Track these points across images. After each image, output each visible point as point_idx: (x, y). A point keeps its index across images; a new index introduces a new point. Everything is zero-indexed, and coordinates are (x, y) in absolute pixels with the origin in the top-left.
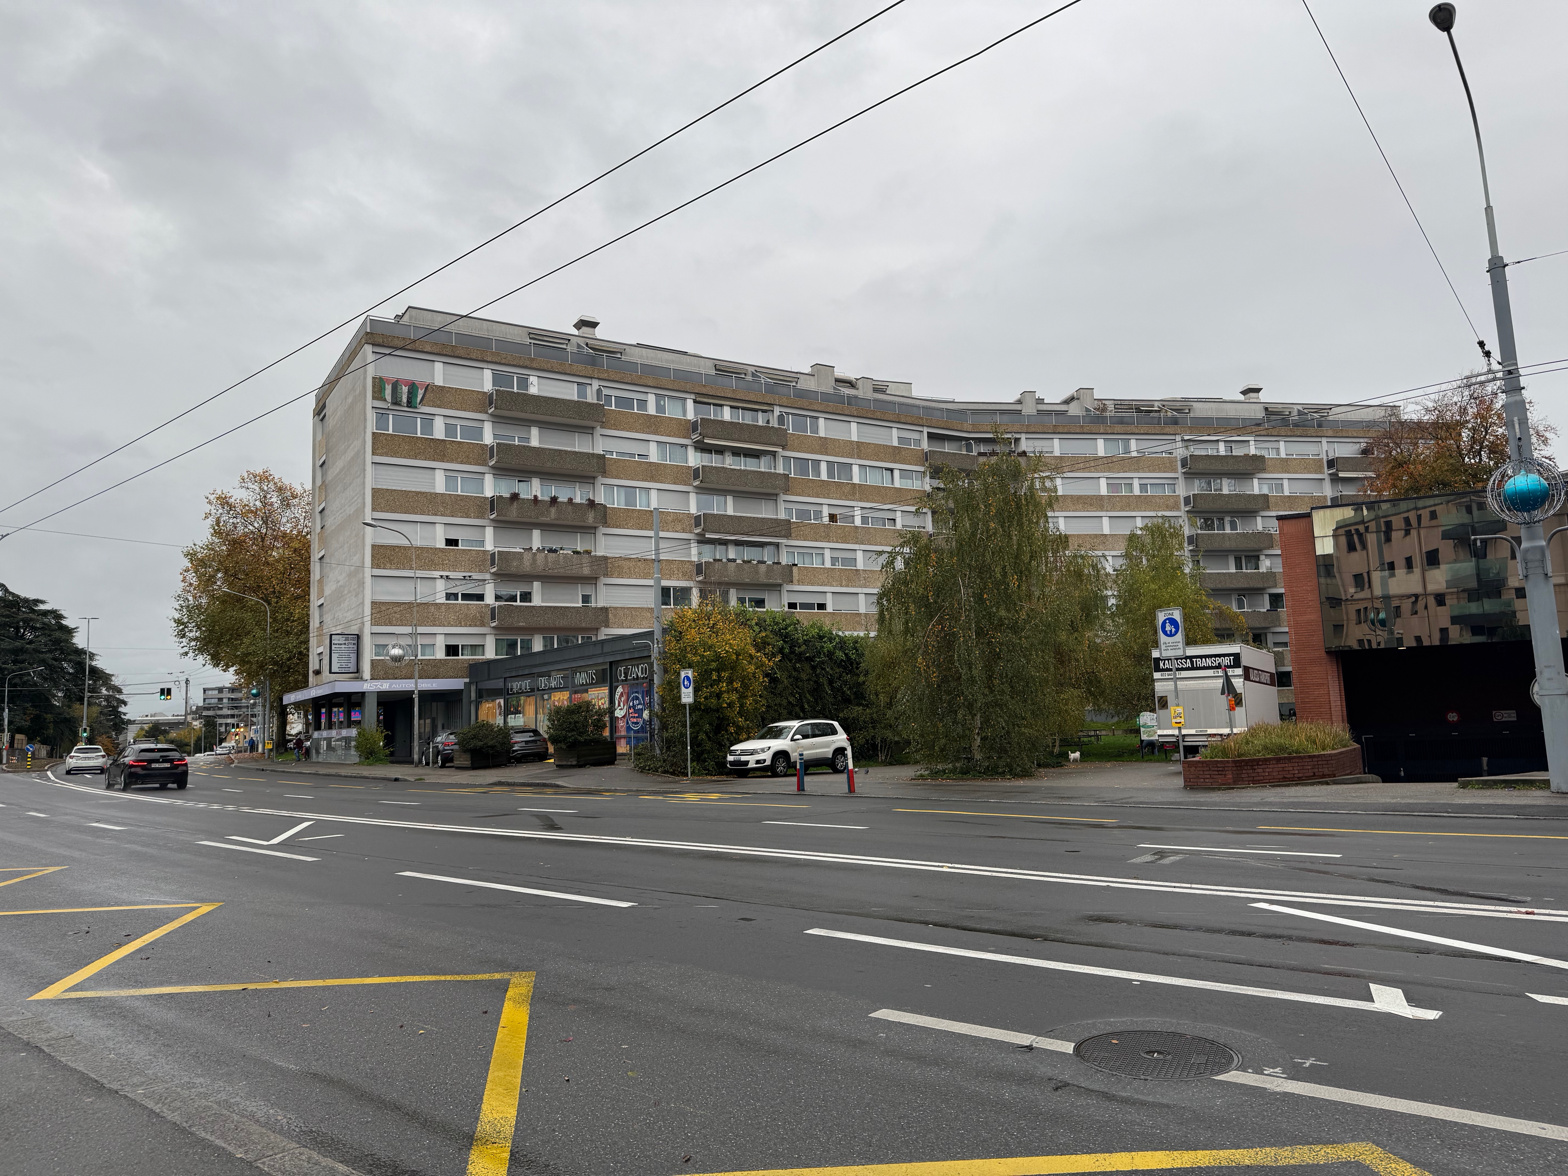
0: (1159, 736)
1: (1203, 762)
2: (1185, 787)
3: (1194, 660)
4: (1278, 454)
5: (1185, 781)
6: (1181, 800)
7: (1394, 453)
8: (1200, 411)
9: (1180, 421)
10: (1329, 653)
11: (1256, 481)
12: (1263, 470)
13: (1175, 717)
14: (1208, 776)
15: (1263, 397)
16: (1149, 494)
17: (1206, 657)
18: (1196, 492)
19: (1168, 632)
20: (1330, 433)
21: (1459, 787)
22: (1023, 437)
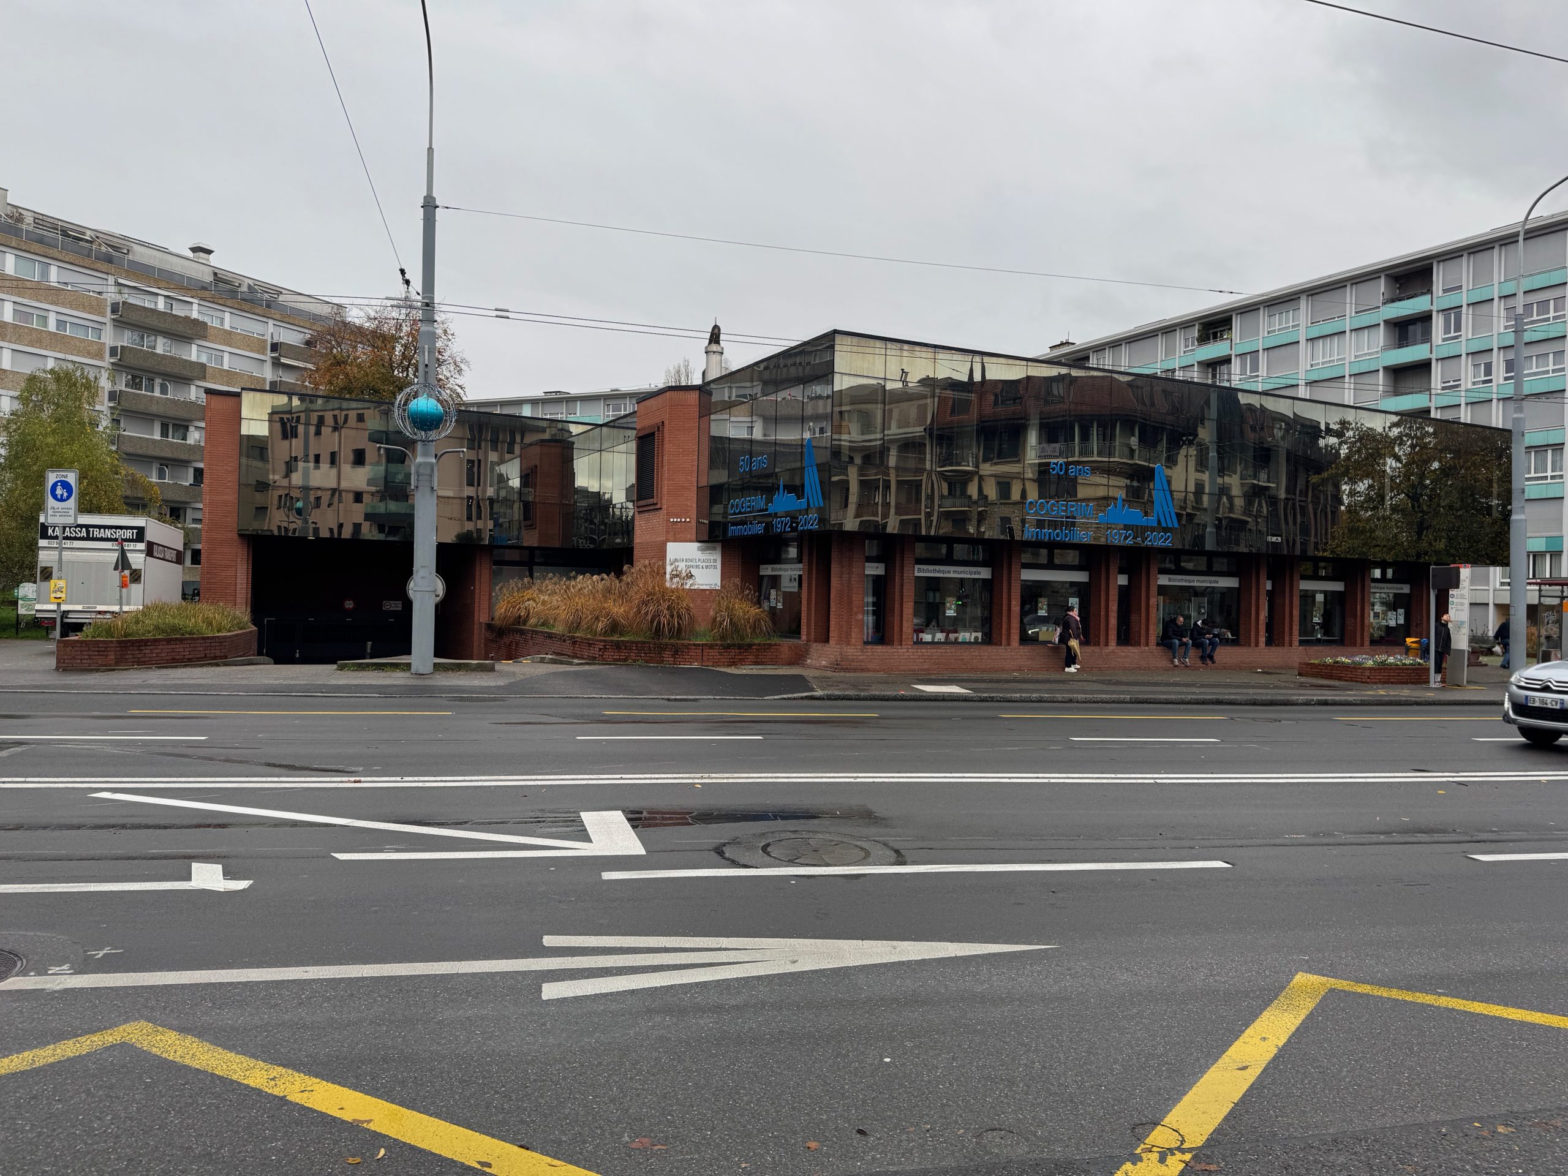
0: (37, 611)
1: (81, 642)
2: (57, 669)
3: (91, 530)
4: (222, 323)
5: (58, 662)
6: (48, 683)
7: (335, 351)
8: (140, 255)
9: (115, 260)
10: (240, 535)
11: (194, 348)
12: (204, 337)
13: (55, 592)
14: (87, 657)
15: (214, 260)
16: (68, 333)
17: (105, 527)
18: (125, 344)
19: (59, 497)
20: (277, 316)
21: (338, 669)
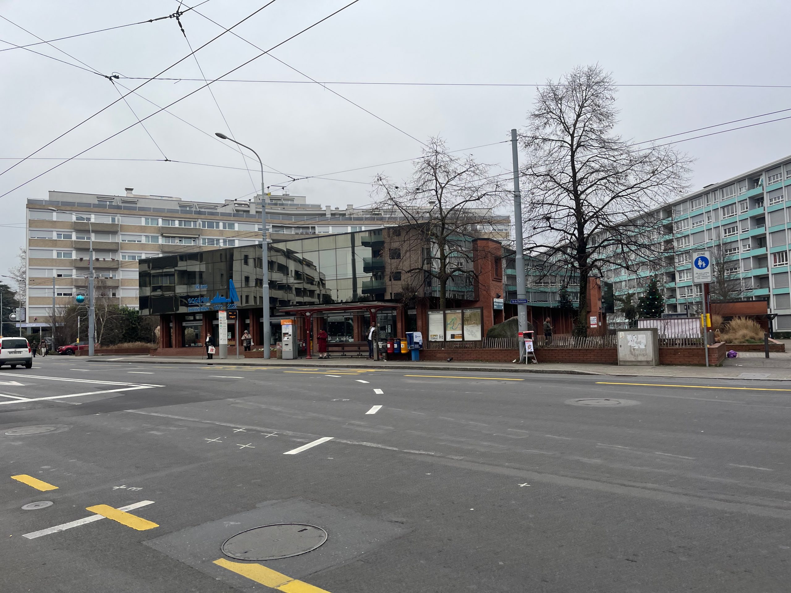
22: (316, 226)
